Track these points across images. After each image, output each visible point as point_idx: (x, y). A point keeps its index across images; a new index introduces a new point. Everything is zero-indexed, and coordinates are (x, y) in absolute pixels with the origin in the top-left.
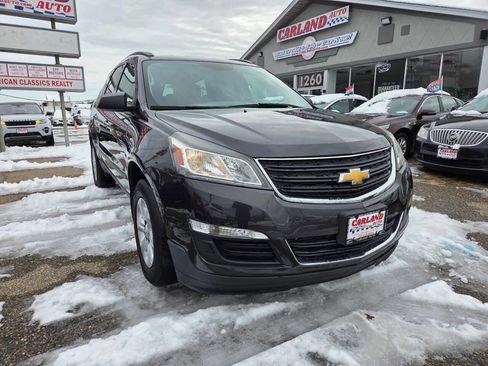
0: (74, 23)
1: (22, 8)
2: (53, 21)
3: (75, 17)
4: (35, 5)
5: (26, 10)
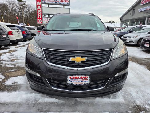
0: (69, 5)
1: (57, 3)
2: (64, 5)
3: (69, 4)
4: (60, 1)
5: (58, 3)
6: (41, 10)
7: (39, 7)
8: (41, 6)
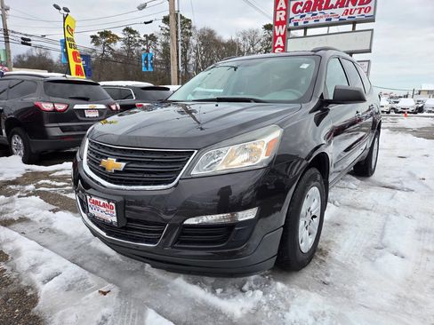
0: (373, 21)
2: (354, 24)
3: (374, 16)
4: (340, 14)
5: (334, 20)
6: (283, 48)
7: (280, 39)
8: (284, 38)
